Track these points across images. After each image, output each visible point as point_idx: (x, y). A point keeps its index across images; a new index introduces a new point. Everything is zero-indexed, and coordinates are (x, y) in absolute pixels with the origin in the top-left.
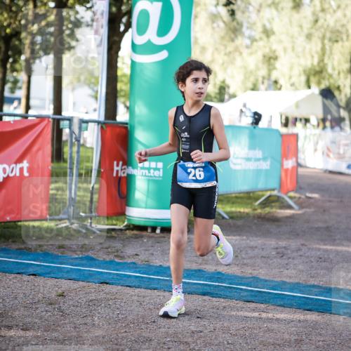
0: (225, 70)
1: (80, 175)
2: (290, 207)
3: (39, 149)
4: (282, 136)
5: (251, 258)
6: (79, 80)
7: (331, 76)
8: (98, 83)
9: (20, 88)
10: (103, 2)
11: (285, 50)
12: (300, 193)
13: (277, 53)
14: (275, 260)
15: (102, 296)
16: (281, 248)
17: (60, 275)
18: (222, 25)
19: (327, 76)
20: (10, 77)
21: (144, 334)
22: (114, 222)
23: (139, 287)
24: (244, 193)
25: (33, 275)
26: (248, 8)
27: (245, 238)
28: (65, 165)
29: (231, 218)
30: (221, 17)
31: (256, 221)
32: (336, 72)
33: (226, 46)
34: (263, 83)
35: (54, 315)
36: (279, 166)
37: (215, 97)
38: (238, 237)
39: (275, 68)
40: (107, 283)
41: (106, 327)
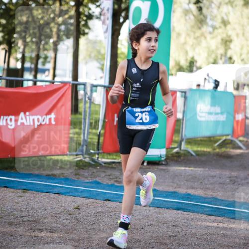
0: (194, 49)
1: (91, 124)
2: (240, 148)
3: (62, 105)
4: (235, 97)
5: (211, 184)
6: (90, 56)
8: (104, 59)
9: (49, 62)
10: (109, 1)
11: (237, 35)
12: (247, 138)
13: (232, 38)
14: (229, 186)
15: (106, 209)
16: (234, 177)
17: (76, 194)
18: (192, 17)
20: (42, 54)
21: (135, 237)
22: (114, 157)
24: (207, 137)
25: (57, 193)
26: (211, 5)
27: (207, 169)
28: (80, 116)
29: (198, 155)
30: (192, 12)
31: (215, 158)
33: (194, 33)
34: (221, 59)
35: (72, 222)
36: (232, 118)
37: (187, 69)
38: (202, 169)
39: (230, 48)
40: (109, 200)
41: (108, 231)
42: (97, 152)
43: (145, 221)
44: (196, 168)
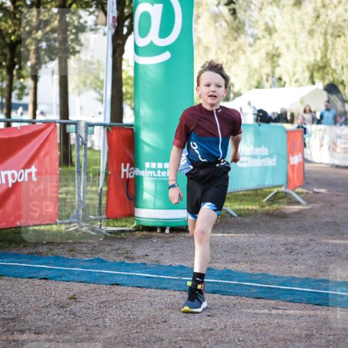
1: (88, 179)
2: (298, 203)
3: (46, 154)
4: (288, 132)
5: (260, 255)
6: (85, 84)
7: (334, 71)
8: (103, 86)
9: (27, 94)
11: (288, 47)
12: (307, 189)
13: (280, 51)
14: (284, 256)
15: (113, 297)
16: (290, 244)
17: (71, 278)
18: (224, 24)
19: (331, 71)
20: (16, 83)
21: (155, 334)
22: (124, 224)
23: (149, 287)
24: (251, 190)
25: (44, 279)
26: (250, 7)
27: (253, 235)
28: (73, 168)
29: (240, 215)
30: (224, 17)
31: (264, 218)
32: (340, 67)
33: (229, 46)
34: (267, 80)
35: (65, 318)
36: (285, 162)
38: (247, 235)
39: (279, 66)
40: (117, 285)
41: (117, 328)
42: (99, 217)
43: (168, 311)
44: (238, 233)
